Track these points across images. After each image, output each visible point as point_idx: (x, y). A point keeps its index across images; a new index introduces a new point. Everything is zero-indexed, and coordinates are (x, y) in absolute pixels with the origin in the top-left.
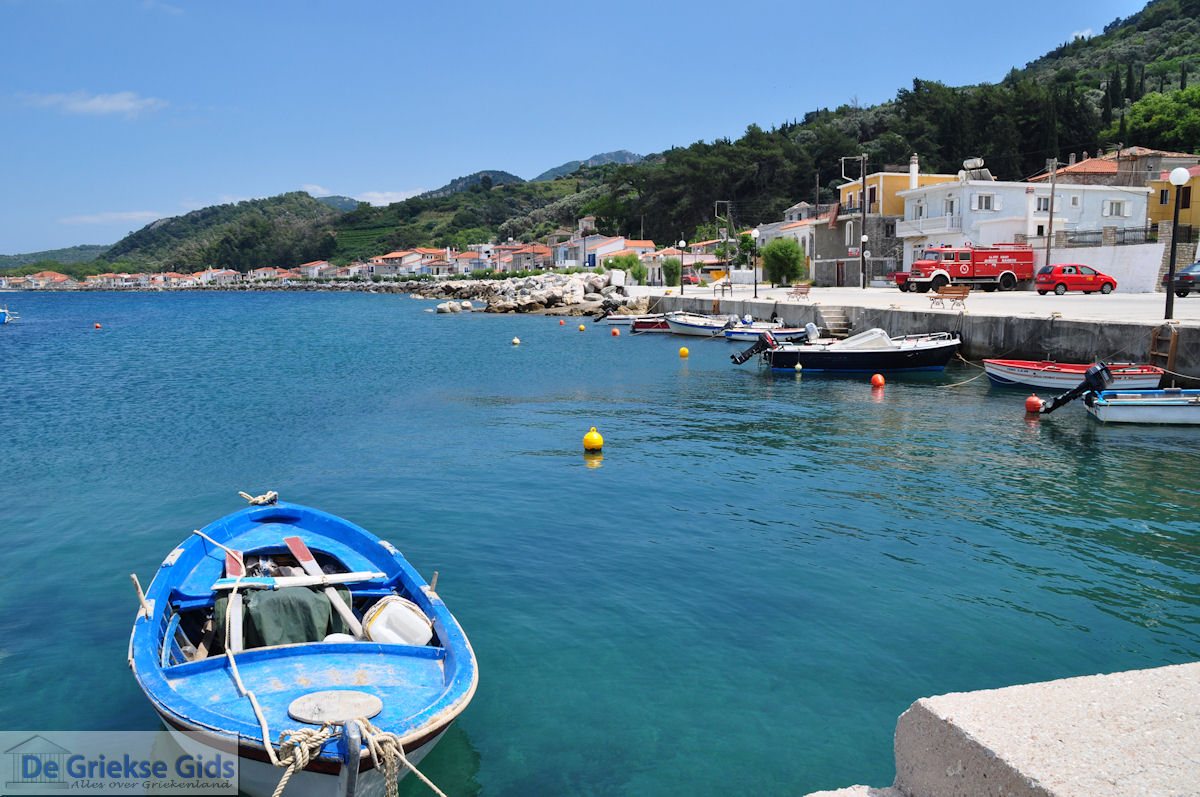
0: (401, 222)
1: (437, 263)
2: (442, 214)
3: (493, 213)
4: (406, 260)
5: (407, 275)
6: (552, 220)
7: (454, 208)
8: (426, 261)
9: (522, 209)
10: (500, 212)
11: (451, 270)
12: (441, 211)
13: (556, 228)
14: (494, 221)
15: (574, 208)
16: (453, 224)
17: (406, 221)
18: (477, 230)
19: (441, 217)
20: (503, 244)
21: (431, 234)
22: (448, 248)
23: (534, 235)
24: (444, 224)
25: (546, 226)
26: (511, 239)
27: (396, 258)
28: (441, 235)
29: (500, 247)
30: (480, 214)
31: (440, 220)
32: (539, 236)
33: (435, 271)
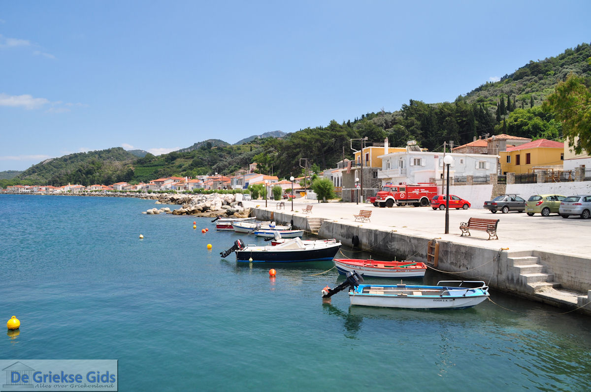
0: (166, 163)
1: (179, 184)
2: (187, 160)
3: (211, 160)
4: (166, 182)
5: (164, 190)
6: (238, 164)
7: (193, 157)
8: (175, 183)
9: (226, 158)
10: (215, 159)
11: (185, 188)
12: (186, 159)
13: (240, 168)
14: (212, 164)
15: (248, 158)
16: (192, 165)
17: (169, 163)
18: (203, 168)
19: (186, 161)
20: (213, 175)
21: (181, 170)
22: (186, 177)
23: (229, 171)
24: (187, 165)
25: (235, 167)
26: (216, 173)
27: (161, 181)
28: (185, 170)
29: (211, 177)
30: (205, 160)
31: (186, 163)
32: (232, 172)
33: (178, 188)
